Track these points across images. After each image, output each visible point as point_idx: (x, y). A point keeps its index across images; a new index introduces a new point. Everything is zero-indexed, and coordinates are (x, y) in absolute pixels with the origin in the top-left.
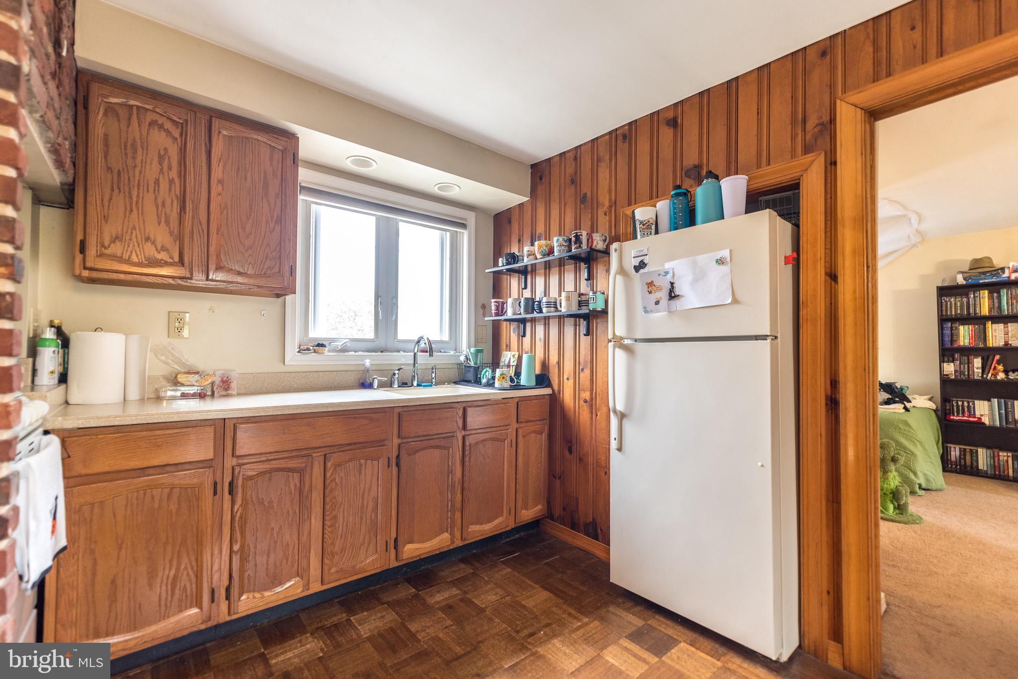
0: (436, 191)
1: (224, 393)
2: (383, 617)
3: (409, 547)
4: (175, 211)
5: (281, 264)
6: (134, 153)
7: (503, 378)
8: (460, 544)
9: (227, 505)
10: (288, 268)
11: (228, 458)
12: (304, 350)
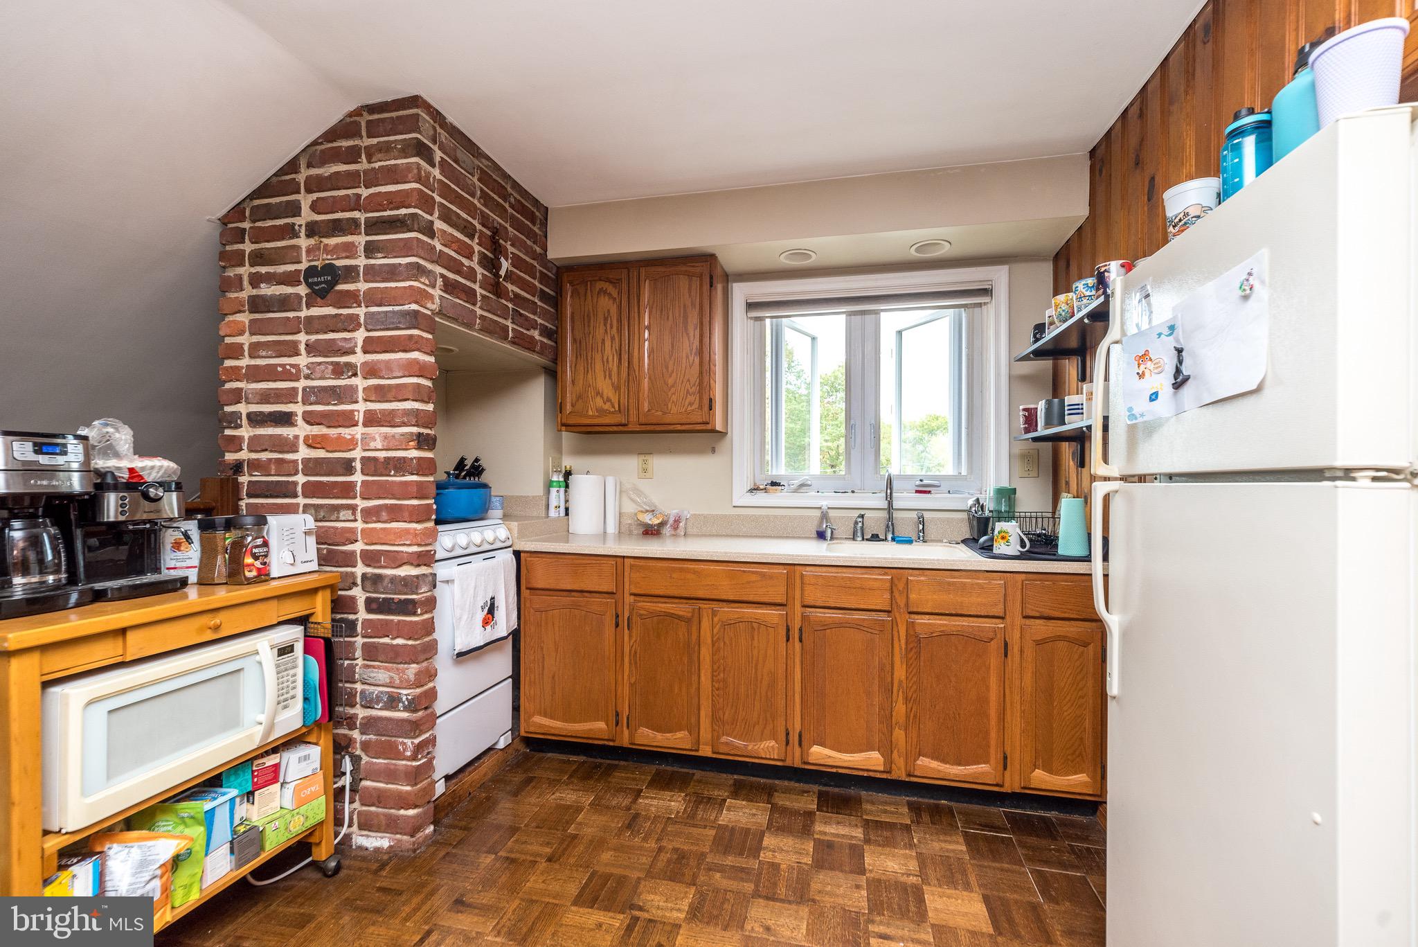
0: (913, 254)
1: (671, 536)
2: (754, 815)
3: (816, 749)
4: (615, 365)
5: (701, 399)
6: (589, 322)
7: (1003, 538)
8: (904, 778)
9: (626, 638)
10: (706, 402)
11: (627, 594)
12: (754, 489)
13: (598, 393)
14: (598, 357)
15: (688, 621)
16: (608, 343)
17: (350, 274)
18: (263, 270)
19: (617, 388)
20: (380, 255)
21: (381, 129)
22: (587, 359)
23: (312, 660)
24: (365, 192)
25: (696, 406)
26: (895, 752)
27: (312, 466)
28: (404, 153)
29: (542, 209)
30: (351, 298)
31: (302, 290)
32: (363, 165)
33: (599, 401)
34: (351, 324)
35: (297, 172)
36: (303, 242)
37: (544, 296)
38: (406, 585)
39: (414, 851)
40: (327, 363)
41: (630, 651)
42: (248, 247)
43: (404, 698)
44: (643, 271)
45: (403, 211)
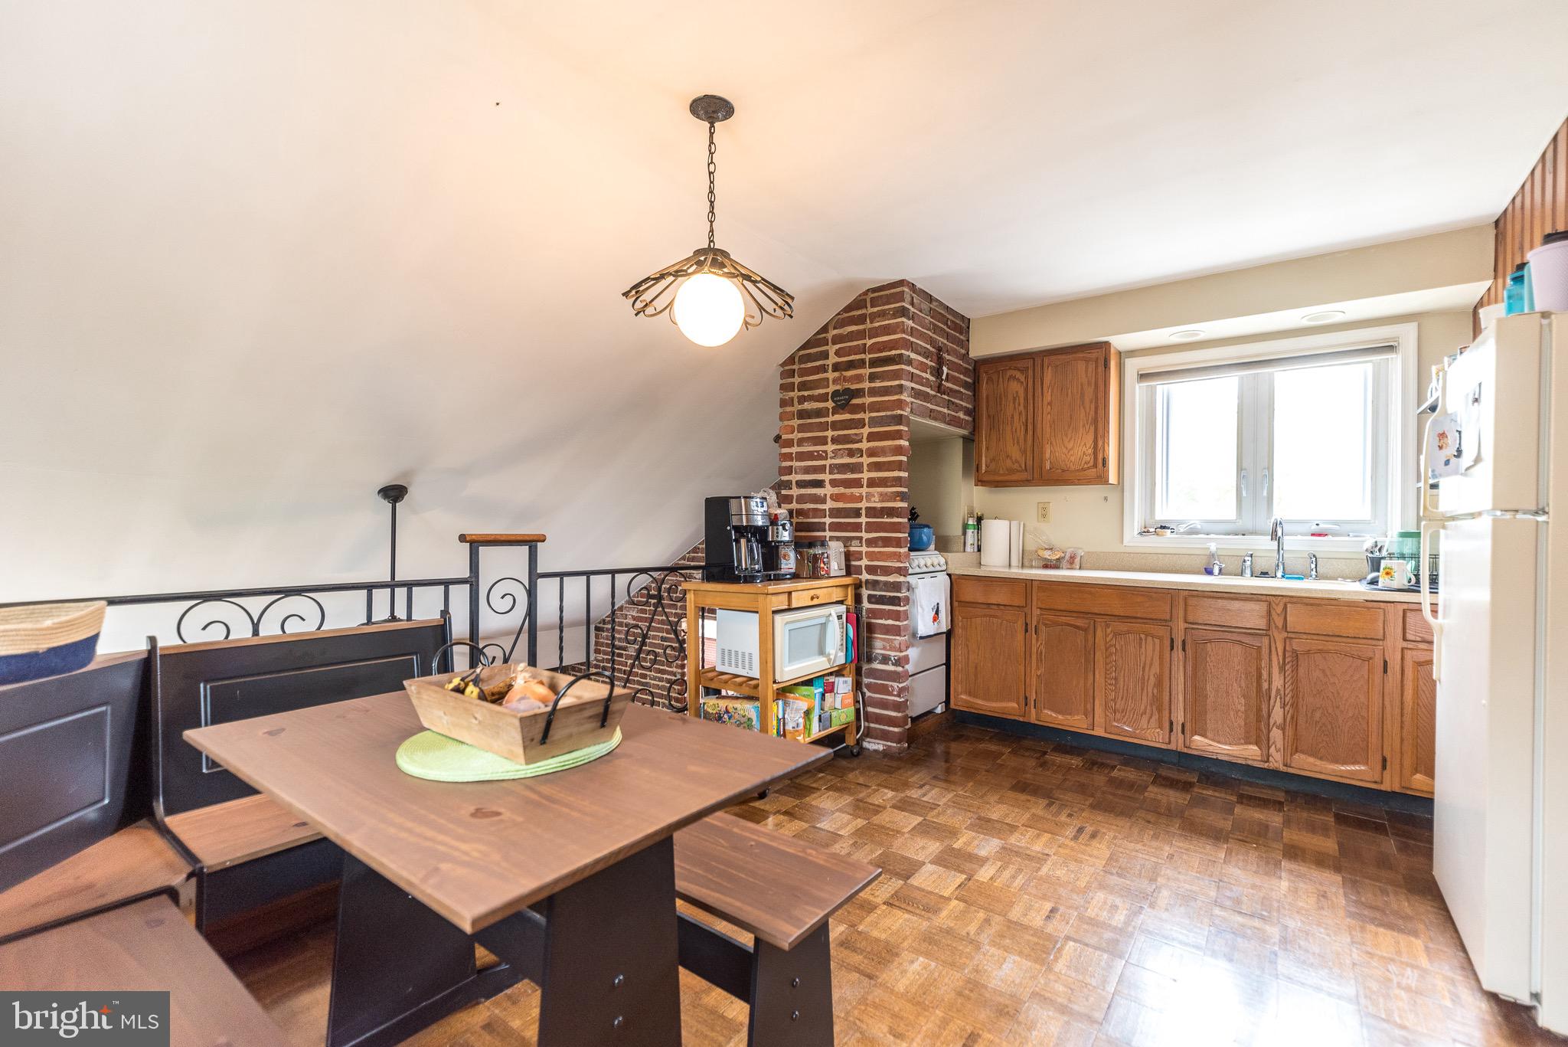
1: (1069, 567)
2: (1141, 776)
3: (1196, 737)
4: (1022, 434)
5: (1096, 458)
6: (1001, 402)
7: (1387, 574)
8: (1282, 768)
9: (1034, 641)
10: (1100, 461)
11: (1034, 608)
12: (1144, 532)
13: (1008, 456)
14: (1008, 429)
15: (1085, 630)
16: (1016, 417)
17: (859, 393)
18: (806, 393)
19: (1024, 452)
20: (878, 381)
21: (880, 302)
22: (999, 430)
23: (849, 626)
24: (869, 342)
25: (1091, 463)
26: (1273, 747)
27: (835, 513)
28: (894, 316)
29: (967, 321)
30: (861, 408)
31: (830, 404)
32: (868, 325)
33: (1009, 463)
34: (861, 424)
35: (827, 332)
36: (831, 375)
37: (965, 385)
38: (894, 588)
39: (899, 754)
40: (844, 449)
41: (1037, 651)
42: (797, 380)
43: (892, 658)
44: (1046, 360)
45: (893, 352)
